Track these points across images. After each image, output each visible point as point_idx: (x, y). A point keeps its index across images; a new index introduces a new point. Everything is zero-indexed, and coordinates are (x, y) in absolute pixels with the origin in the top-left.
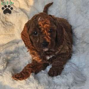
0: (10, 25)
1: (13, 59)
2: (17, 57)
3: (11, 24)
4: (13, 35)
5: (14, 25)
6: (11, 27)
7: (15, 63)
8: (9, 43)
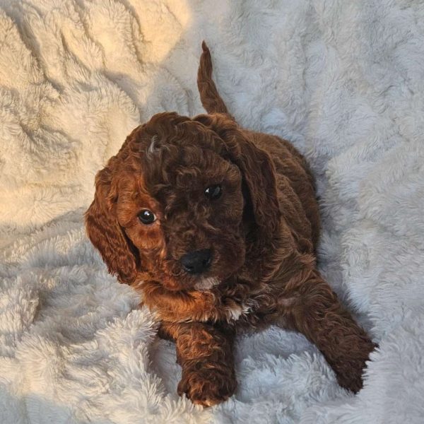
0: (60, 145)
1: (69, 288)
2: (85, 283)
3: (65, 140)
4: (72, 187)
5: (79, 142)
6: (65, 151)
7: (76, 307)
8: (55, 221)
